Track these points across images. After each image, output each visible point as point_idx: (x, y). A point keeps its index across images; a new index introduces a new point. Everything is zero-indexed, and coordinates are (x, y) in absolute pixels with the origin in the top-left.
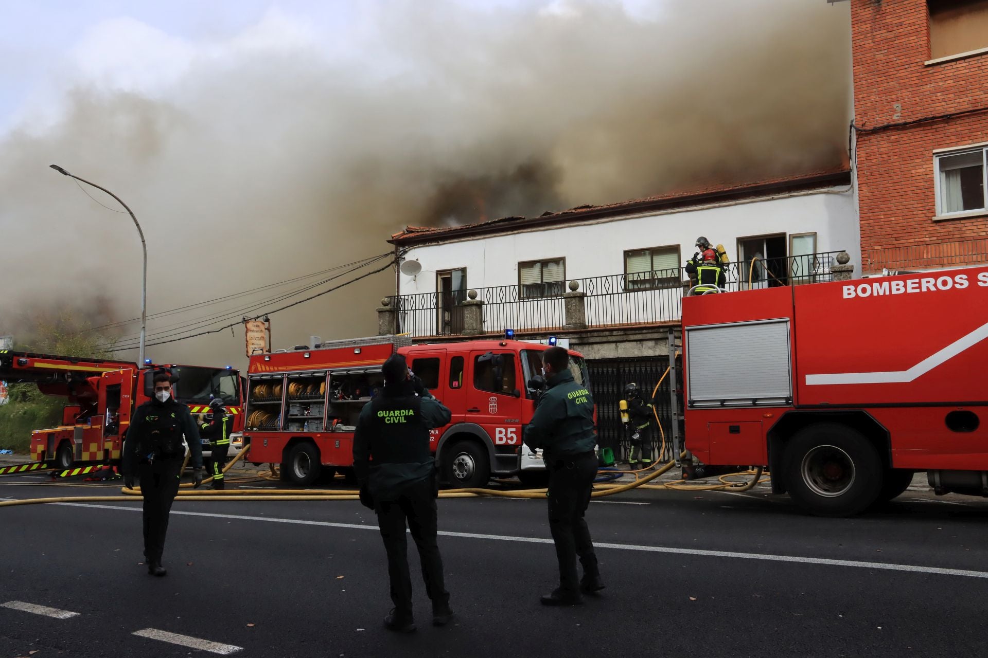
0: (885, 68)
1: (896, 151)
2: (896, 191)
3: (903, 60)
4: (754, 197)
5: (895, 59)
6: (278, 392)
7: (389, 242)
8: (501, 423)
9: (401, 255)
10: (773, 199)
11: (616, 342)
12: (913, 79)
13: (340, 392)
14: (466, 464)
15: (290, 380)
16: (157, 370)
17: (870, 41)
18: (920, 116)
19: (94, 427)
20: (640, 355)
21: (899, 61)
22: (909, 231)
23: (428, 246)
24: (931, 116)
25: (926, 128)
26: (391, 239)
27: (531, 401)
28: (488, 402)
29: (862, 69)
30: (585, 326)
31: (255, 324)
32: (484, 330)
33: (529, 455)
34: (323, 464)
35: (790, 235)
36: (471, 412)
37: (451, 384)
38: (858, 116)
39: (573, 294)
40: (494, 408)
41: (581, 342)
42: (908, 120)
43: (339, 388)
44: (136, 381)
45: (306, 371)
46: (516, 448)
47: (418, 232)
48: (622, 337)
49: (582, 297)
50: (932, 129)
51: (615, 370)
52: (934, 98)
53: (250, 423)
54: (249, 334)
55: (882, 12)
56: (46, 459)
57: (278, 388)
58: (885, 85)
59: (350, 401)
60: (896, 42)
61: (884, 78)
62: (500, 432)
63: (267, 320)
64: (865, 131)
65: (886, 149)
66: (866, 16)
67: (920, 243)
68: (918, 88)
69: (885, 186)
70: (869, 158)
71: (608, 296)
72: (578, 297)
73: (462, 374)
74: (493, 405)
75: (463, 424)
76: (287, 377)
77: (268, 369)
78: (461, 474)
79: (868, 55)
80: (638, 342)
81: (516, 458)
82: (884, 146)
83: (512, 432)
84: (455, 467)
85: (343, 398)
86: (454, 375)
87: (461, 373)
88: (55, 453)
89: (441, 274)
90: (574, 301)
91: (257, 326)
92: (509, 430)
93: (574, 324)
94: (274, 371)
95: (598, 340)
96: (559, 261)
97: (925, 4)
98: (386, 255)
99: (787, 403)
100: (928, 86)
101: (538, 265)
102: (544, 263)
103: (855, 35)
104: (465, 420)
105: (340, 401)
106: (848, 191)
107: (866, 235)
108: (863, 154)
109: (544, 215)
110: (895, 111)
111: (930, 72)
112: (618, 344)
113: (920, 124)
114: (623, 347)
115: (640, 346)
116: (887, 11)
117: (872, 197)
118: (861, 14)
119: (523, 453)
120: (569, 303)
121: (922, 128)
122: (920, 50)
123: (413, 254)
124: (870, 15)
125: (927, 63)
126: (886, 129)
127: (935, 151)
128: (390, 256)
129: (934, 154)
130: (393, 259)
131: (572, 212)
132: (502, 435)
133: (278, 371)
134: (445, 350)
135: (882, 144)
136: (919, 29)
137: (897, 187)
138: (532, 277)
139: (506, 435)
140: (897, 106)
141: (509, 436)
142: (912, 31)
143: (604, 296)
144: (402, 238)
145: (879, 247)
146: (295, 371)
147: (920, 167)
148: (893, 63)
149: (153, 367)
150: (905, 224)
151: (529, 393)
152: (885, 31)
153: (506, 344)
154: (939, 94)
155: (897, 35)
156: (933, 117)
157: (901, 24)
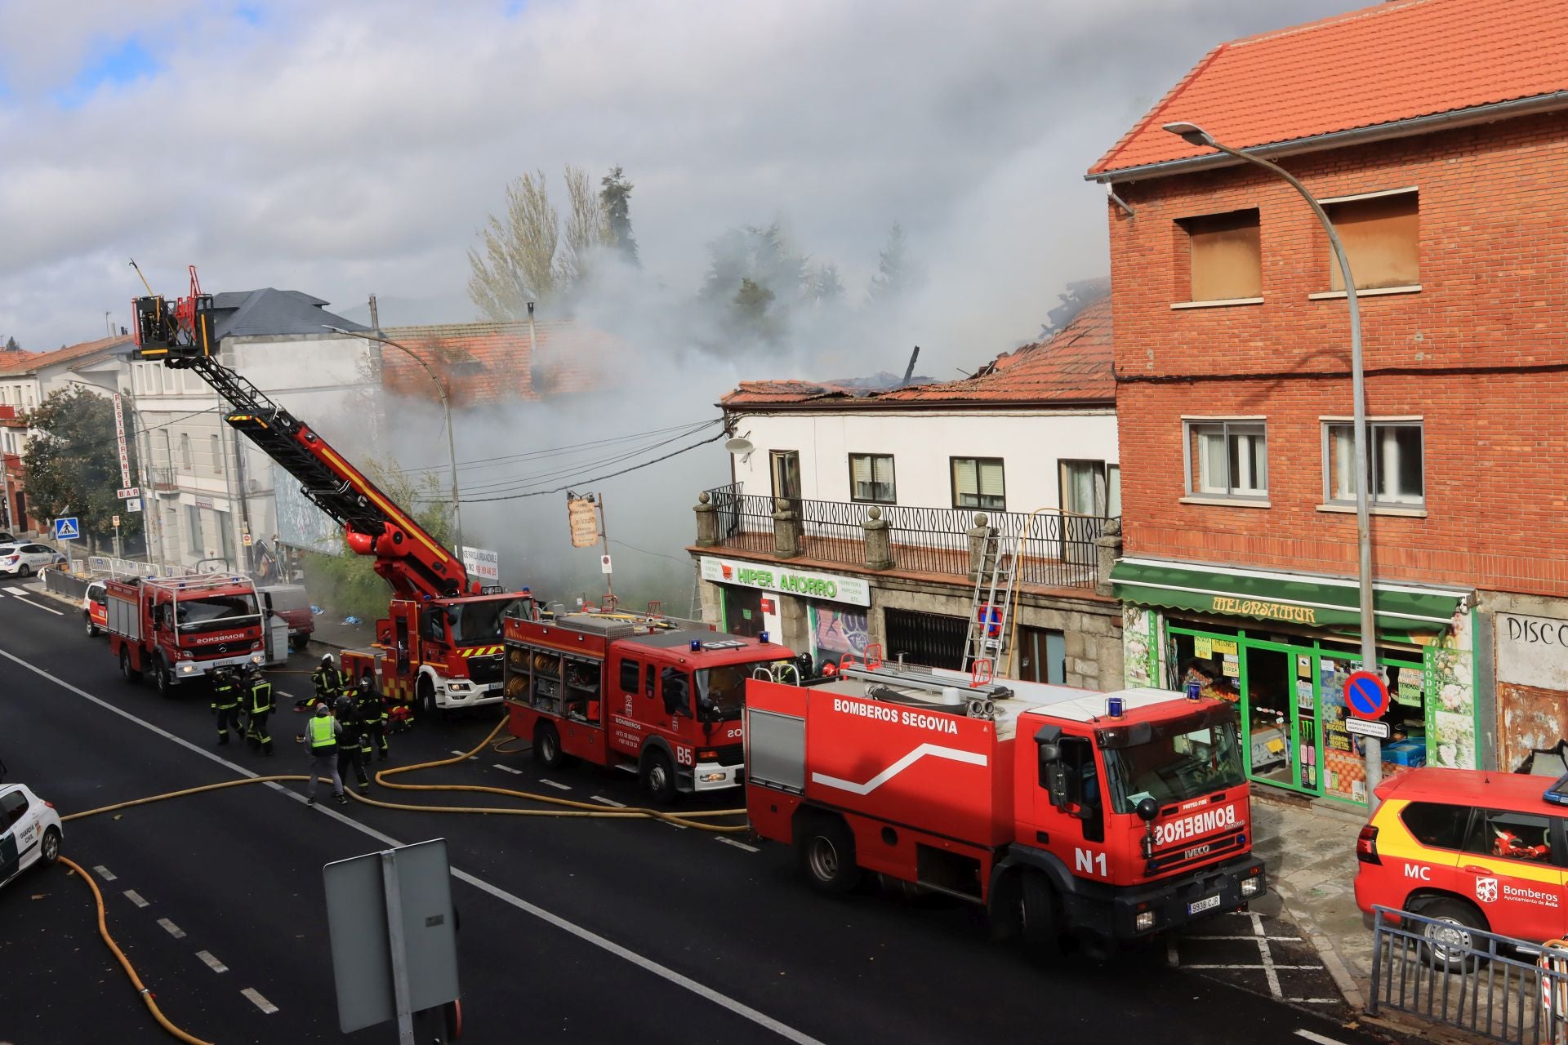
0: (1140, 300)
1: (1150, 407)
2: (1150, 457)
3: (1154, 296)
5: (1148, 291)
7: (717, 406)
8: (679, 742)
9: (733, 423)
12: (1164, 321)
13: (573, 677)
14: (660, 777)
15: (536, 654)
17: (1125, 264)
18: (1171, 371)
19: (390, 660)
21: (1150, 296)
22: (1161, 508)
23: (760, 416)
25: (1174, 386)
26: (719, 402)
28: (673, 718)
29: (1121, 296)
31: (581, 503)
33: (703, 778)
36: (661, 725)
37: (647, 692)
38: (1118, 356)
39: (872, 525)
40: (676, 726)
42: (1160, 374)
43: (570, 673)
45: (549, 647)
46: (692, 769)
49: (882, 529)
50: (1180, 388)
51: (914, 623)
52: (1179, 351)
53: (510, 691)
54: (574, 517)
55: (1136, 229)
58: (1140, 322)
59: (581, 688)
60: (1148, 270)
61: (1138, 314)
62: (680, 751)
64: (1121, 378)
65: (1142, 403)
66: (1121, 231)
67: (1170, 526)
68: (1168, 334)
69: (1141, 449)
74: (675, 723)
75: (656, 736)
76: (534, 650)
77: (518, 636)
78: (656, 786)
79: (1125, 280)
81: (691, 778)
82: (1141, 399)
83: (688, 753)
85: (575, 683)
87: (653, 683)
89: (774, 455)
90: (872, 534)
91: (583, 505)
92: (686, 750)
93: (873, 563)
94: (523, 640)
96: (888, 458)
99: (801, 795)
100: (1175, 334)
101: (868, 460)
102: (873, 457)
103: (1113, 252)
104: (657, 732)
105: (573, 686)
107: (1127, 506)
110: (1147, 358)
111: (1179, 317)
112: (914, 593)
113: (1169, 380)
114: (918, 598)
115: (932, 600)
116: (1140, 229)
117: (1130, 460)
118: (1118, 227)
119: (696, 775)
120: (868, 535)
121: (1171, 386)
122: (1169, 286)
123: (747, 425)
124: (1125, 228)
125: (1173, 306)
126: (1140, 379)
127: (1186, 417)
129: (1185, 420)
130: (726, 428)
132: (682, 755)
133: (525, 641)
135: (1137, 397)
136: (1166, 260)
137: (1151, 453)
138: (863, 473)
139: (685, 755)
140: (1150, 352)
141: (687, 756)
142: (1163, 260)
143: (903, 532)
144: (733, 400)
146: (539, 645)
147: (1170, 433)
148: (1147, 296)
150: (1158, 499)
152: (1137, 254)
155: (1149, 261)
156: (1180, 375)
157: (1153, 249)
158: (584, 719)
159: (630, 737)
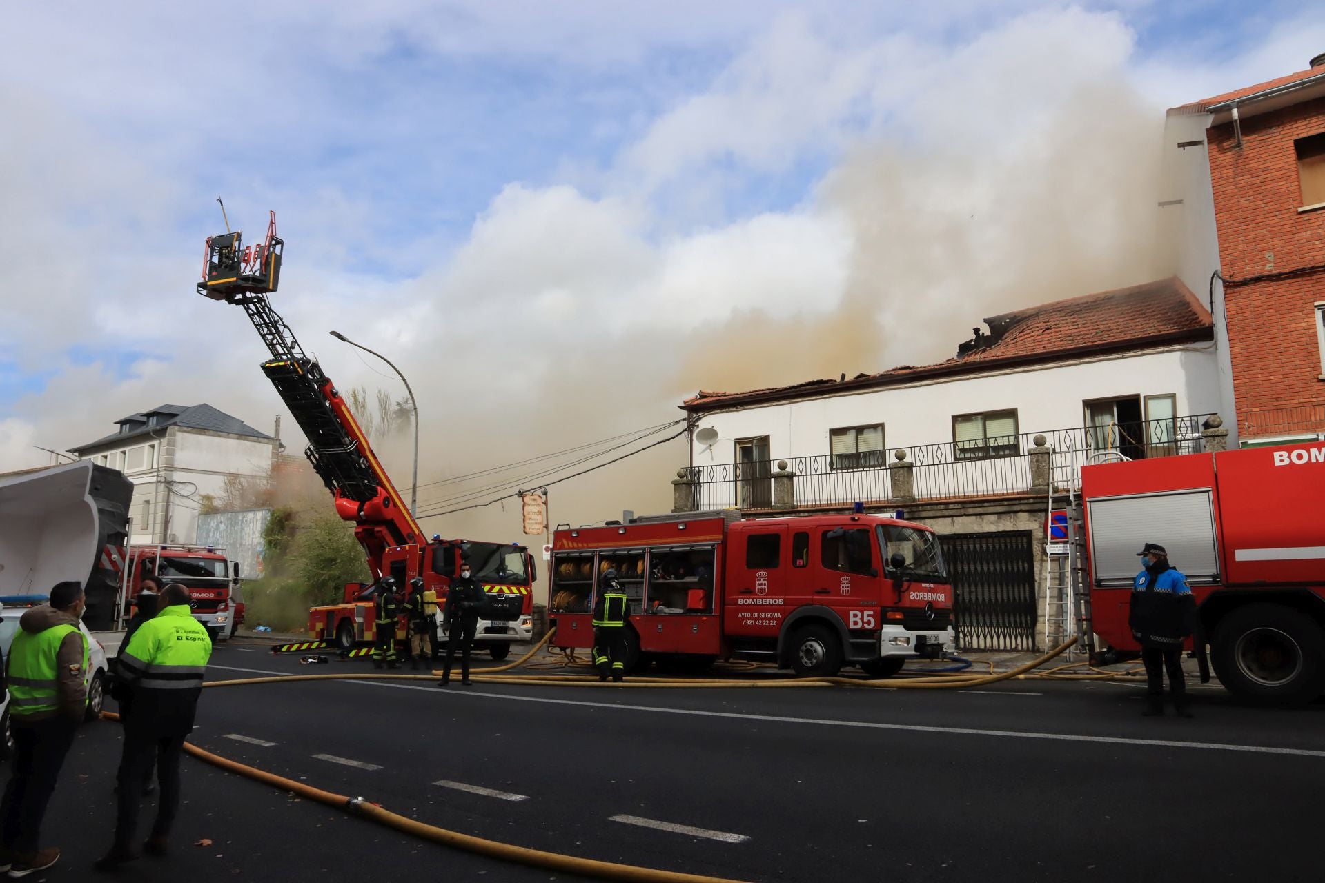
0: (1252, 215)
1: (1271, 303)
2: (1273, 347)
3: (1272, 207)
4: (1101, 355)
5: (1263, 206)
6: (588, 570)
7: (681, 408)
8: (855, 605)
9: (694, 422)
10: (1123, 357)
11: (952, 516)
12: (1285, 226)
13: (661, 571)
14: (816, 651)
15: (602, 558)
16: (447, 545)
17: (1233, 187)
18: (1297, 266)
20: (981, 531)
21: (1266, 208)
22: (1291, 391)
23: (727, 412)
24: (1310, 266)
25: (1304, 279)
26: (683, 405)
27: (889, 581)
28: (839, 582)
29: (1225, 217)
30: (914, 500)
31: (533, 497)
32: (795, 503)
33: (890, 641)
34: (643, 650)
35: (1145, 397)
36: (819, 593)
37: (794, 563)
38: (1225, 267)
39: (901, 464)
40: (847, 589)
41: (911, 517)
42: (1283, 271)
43: (659, 567)
44: (422, 558)
45: (621, 548)
46: (876, 634)
47: (713, 397)
48: (959, 510)
49: (910, 467)
50: (1312, 279)
51: (951, 547)
52: (1311, 246)
53: (556, 603)
54: (526, 508)
55: (1244, 157)
56: (325, 638)
57: (588, 566)
58: (1253, 233)
59: (673, 580)
60: (1263, 188)
61: (1251, 226)
62: (855, 616)
63: (545, 493)
64: (1234, 282)
65: (1259, 302)
66: (1228, 161)
67: (1306, 404)
68: (1292, 236)
69: (1260, 341)
70: (1240, 312)
71: (941, 466)
72: (906, 467)
73: (807, 552)
74: (845, 585)
75: (810, 607)
76: (599, 555)
77: (575, 545)
78: (809, 662)
79: (1232, 201)
80: (978, 517)
81: (873, 644)
82: (1257, 298)
83: (868, 616)
84: (801, 654)
85: (663, 577)
86: (797, 553)
87: (805, 551)
88: (335, 632)
89: (740, 443)
90: (901, 471)
91: (534, 500)
92: (866, 613)
93: (902, 497)
94: (583, 548)
95: (931, 514)
96: (878, 427)
97: (1293, 148)
98: (677, 422)
99: (1214, 581)
100: (1304, 234)
101: (853, 433)
102: (860, 430)
103: (1215, 181)
104: (812, 602)
105: (661, 581)
106: (1210, 348)
107: (1242, 396)
108: (1233, 307)
109: (858, 377)
110: (1266, 261)
111: (1305, 219)
112: (955, 518)
113: (1295, 274)
114: (960, 521)
115: (981, 520)
116: (1251, 155)
117: (1246, 354)
118: (1221, 159)
119: (882, 639)
120: (896, 473)
121: (1300, 279)
122: (1291, 195)
123: (707, 421)
124: (1231, 160)
125: (1300, 209)
126: (1258, 280)
127: (1316, 304)
128: (681, 423)
129: (1316, 306)
130: (686, 427)
131: (891, 374)
132: (858, 619)
133: (588, 548)
134: (786, 526)
135: (1254, 296)
136: (1288, 174)
137: (1274, 343)
138: (846, 445)
139: (862, 619)
140: (1269, 256)
141: (866, 619)
142: (1281, 176)
143: (936, 466)
144: (696, 403)
145: (1257, 409)
146: (608, 548)
147: (1301, 321)
148: (1262, 209)
149: (442, 542)
150: (1287, 383)
151: (887, 572)
152: (1249, 176)
153: (859, 518)
154: (1317, 242)
155: (1263, 180)
156: (1312, 267)
157: (1267, 169)
158: (681, 611)
159: (763, 615)
